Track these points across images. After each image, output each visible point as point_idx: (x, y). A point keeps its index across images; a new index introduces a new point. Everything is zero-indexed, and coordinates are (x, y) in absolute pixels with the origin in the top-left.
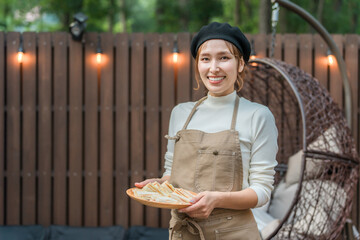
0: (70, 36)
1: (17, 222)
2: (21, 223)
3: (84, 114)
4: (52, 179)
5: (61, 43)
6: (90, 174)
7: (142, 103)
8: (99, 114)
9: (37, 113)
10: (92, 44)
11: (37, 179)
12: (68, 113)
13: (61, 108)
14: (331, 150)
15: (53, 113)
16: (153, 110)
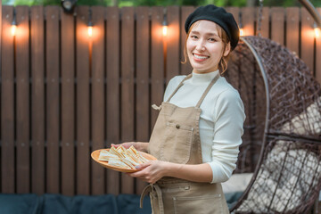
0: (62, 10)
1: (12, 190)
2: (16, 191)
3: (75, 86)
4: (46, 149)
5: (53, 17)
6: (82, 144)
7: (132, 75)
8: (90, 85)
9: (30, 85)
10: (83, 18)
11: (31, 149)
12: (60, 85)
13: (53, 80)
14: (295, 131)
15: (45, 85)
16: (143, 81)
